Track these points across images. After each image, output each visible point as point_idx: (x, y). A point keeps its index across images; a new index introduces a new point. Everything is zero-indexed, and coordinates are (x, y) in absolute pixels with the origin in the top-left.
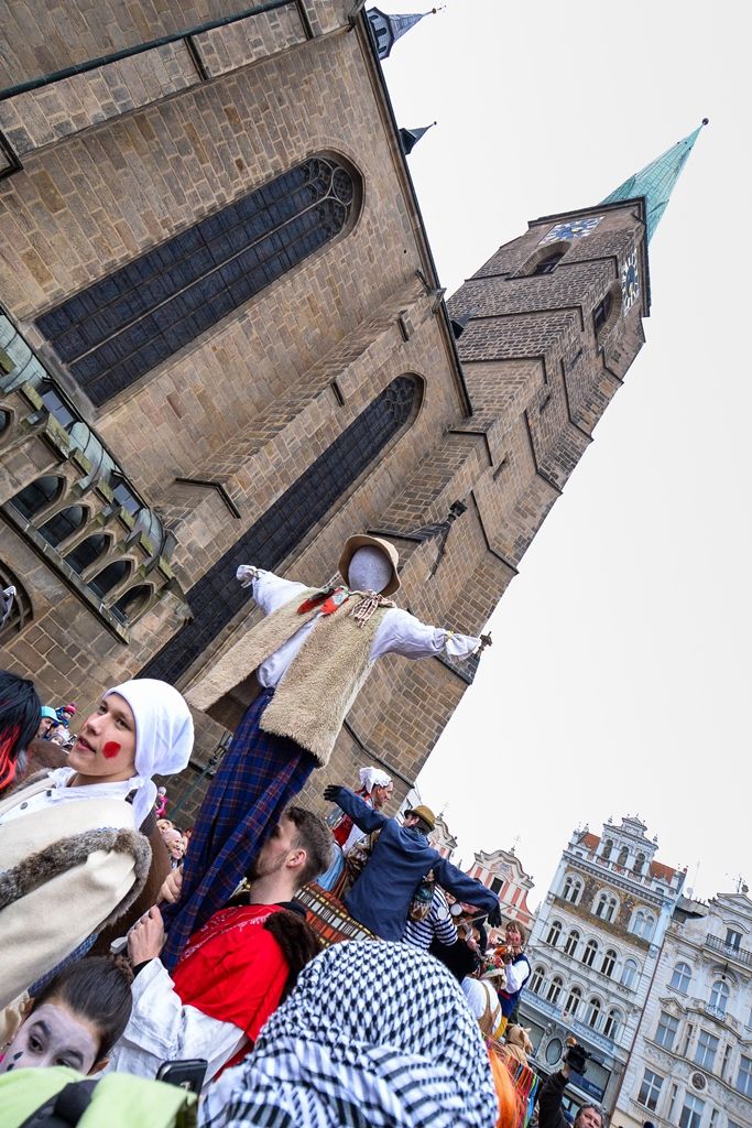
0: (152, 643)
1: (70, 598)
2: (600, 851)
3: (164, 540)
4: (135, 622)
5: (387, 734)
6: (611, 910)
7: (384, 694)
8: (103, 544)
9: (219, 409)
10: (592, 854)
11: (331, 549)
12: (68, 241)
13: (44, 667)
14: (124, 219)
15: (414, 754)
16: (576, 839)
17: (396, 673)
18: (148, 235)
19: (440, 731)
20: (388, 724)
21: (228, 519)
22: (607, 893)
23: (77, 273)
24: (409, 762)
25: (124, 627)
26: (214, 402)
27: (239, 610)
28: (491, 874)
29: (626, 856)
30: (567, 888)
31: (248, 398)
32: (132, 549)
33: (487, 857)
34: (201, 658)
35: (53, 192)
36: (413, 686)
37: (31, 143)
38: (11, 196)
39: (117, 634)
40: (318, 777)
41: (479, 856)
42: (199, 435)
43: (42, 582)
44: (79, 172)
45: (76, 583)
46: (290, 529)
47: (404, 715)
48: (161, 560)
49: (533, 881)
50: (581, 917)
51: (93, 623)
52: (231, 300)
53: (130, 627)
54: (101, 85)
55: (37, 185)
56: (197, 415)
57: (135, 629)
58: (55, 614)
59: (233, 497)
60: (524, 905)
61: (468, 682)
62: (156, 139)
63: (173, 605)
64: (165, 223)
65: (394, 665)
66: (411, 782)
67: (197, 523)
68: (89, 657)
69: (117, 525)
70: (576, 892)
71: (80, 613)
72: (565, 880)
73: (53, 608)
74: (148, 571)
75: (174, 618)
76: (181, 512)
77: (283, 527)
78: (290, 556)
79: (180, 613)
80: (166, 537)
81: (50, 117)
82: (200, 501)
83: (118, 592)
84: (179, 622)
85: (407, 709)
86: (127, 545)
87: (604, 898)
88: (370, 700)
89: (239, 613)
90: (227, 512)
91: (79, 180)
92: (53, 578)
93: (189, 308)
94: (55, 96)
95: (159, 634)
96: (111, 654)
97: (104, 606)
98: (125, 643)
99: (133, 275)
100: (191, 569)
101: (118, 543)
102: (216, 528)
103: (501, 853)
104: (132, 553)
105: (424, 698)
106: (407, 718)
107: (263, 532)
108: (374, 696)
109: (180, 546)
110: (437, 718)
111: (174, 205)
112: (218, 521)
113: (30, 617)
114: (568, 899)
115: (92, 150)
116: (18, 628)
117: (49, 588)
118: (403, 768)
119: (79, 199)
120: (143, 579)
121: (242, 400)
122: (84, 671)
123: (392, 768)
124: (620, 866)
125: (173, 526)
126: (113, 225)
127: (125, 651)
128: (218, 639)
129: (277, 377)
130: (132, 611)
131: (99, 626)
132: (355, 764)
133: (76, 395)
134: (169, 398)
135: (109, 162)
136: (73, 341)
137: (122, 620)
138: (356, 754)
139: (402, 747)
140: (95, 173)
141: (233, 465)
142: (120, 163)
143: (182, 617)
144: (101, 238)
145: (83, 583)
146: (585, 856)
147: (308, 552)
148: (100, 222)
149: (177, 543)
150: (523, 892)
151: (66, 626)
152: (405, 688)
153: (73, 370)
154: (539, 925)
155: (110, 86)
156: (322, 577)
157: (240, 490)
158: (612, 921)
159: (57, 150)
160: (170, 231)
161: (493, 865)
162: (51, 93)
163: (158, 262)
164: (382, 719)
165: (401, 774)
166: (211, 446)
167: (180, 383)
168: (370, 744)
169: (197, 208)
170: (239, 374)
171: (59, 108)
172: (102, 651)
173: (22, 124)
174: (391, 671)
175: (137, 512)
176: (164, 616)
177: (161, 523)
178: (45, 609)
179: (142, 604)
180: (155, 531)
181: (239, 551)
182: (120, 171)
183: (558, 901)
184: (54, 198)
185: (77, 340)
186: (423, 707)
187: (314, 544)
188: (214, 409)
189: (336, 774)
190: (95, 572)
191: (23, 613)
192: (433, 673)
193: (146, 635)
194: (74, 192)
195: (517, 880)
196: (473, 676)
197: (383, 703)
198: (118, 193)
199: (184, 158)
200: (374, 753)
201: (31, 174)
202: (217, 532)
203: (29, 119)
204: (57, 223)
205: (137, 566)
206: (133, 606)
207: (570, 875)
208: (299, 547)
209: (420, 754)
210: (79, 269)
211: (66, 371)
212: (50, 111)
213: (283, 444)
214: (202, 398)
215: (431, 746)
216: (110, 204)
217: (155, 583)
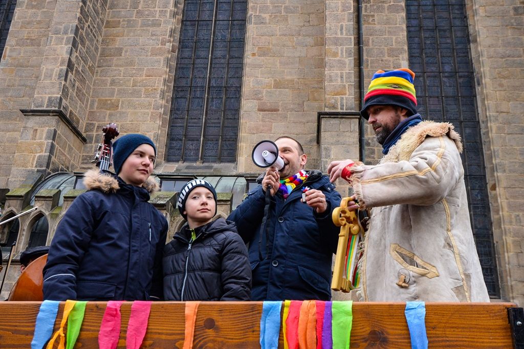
9: (295, 77)
12: (136, 111)
14: (145, 68)
18: (162, 58)
21: (354, 124)
23: (153, 118)
26: (289, 78)
27: (484, 168)
31: (305, 48)
35: (109, 102)
37: (57, 97)
38: (98, 126)
42: (301, 105)
44: (109, 79)
52: (240, 22)
54: (57, 38)
55: (101, 108)
56: (286, 97)
59: (342, 109)
62: (121, 20)
64: (163, 43)
67: (334, 151)
81: (53, 79)
89: (487, 170)
90: (348, 121)
91: (113, 83)
93: (224, 57)
94: (47, 69)
99: (183, 83)
102: (353, 138)
111: (158, 30)
112: (348, 134)
115: (105, 64)
119: (121, 89)
121: (303, 55)
126: (144, 77)
129: (309, 14)
133: (215, 169)
134: (260, 110)
135: (115, 58)
136: (191, 147)
140: (116, 70)
142: (119, 51)
144: (146, 90)
148: (139, 84)
153: (204, 159)
155: (59, 33)
157: (342, 99)
159: (94, 85)
160: (170, 41)
162: (44, 70)
163: (186, 61)
166: (316, 100)
167: (256, 95)
169: (168, 15)
170: (284, 46)
171: (52, 70)
173: (47, 96)
182: (123, 54)
184: (112, 104)
185: (192, 144)
188: (292, 81)
194: (116, 89)
198: (131, 63)
199: (140, 8)
201: (95, 108)
203: (47, 91)
204: (124, 110)
208: (478, 76)
210: (152, 115)
211: (201, 165)
212: (51, 76)
213: (337, 39)
214: (278, 85)
216: (134, 72)
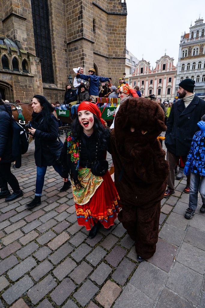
0: (38, 72)
1: (14, 76)
2: (190, 37)
3: (16, 44)
4: (30, 70)
5: (112, 49)
6: (197, 51)
7: (104, 39)
8: (6, 58)
10: (188, 40)
11: (58, 4)
13: (25, 94)
15: (122, 49)
16: (182, 38)
17: (104, 29)
19: (125, 37)
20: (111, 46)
21: (25, 23)
22: (195, 48)
24: (122, 52)
25: (29, 73)
28: (162, 65)
29: (199, 33)
30: (183, 54)
32: (12, 54)
33: (159, 61)
34: (54, 66)
36: (111, 29)
39: (30, 76)
40: (102, 73)
41: (157, 62)
43: (5, 78)
45: (11, 72)
46: (43, 8)
47: (113, 40)
48: (20, 50)
49: (173, 58)
50: (189, 59)
51: (23, 78)
53: (31, 72)
57: (32, 72)
58: (15, 82)
60: (173, 66)
61: (125, 15)
63: (34, 60)
65: (102, 27)
66: (125, 57)
67: (19, 31)
68: (30, 85)
69: (3, 51)
70: (186, 53)
71: (19, 78)
72: (182, 52)
73: (13, 81)
74: (20, 56)
75: (37, 62)
76: (12, 31)
77: (40, 9)
78: (50, 17)
79: (37, 60)
80: (16, 42)
82: (13, 24)
83: (20, 66)
84: (38, 62)
85: (113, 38)
86: (10, 53)
87: (194, 49)
88: (102, 43)
89: (52, 47)
92: (6, 75)
95: (37, 69)
96: (33, 81)
97: (21, 72)
98: (33, 77)
100: (30, 45)
101: (8, 55)
102: (24, 28)
103: (162, 57)
104: (13, 55)
105: (116, 30)
106: (114, 40)
107: (37, 17)
108: (102, 41)
109: (21, 42)
110: (123, 34)
113: (11, 86)
114: (184, 56)
116: (12, 90)
117: (8, 77)
118: (121, 55)
120: (22, 59)
122: (32, 89)
123: (118, 57)
124: (197, 37)
125: (15, 38)
127: (35, 78)
128: (53, 58)
130: (27, 68)
131: (25, 77)
132: (109, 63)
137: (28, 72)
138: (107, 61)
139: (118, 50)
141: (9, 2)
143: (38, 61)
145: (12, 71)
146: (186, 41)
147: (53, 11)
149: (20, 42)
150: (172, 63)
151: (19, 83)
152: (109, 32)
154: (178, 68)
156: (63, 16)
157: (18, 9)
158: (198, 54)
161: (162, 62)
164: (108, 46)
165: (121, 57)
168: (109, 55)
172: (31, 82)
174: (102, 30)
175: (4, 42)
176: (34, 64)
177: (11, 39)
178: (12, 82)
179: (28, 65)
180: (12, 43)
181: (36, 28)
183: (182, 59)
186: (117, 34)
187: (52, 7)
189: (105, 69)
190: (11, 66)
191: (10, 87)
192: (114, 20)
193: (35, 71)
195: (169, 61)
196: (126, 11)
197: (106, 42)
200: (112, 57)
202: (25, 29)
205: (17, 57)
206: (27, 67)
207: (184, 50)
208: (50, 12)
209: (123, 48)
215: (125, 43)
217: (24, 57)
